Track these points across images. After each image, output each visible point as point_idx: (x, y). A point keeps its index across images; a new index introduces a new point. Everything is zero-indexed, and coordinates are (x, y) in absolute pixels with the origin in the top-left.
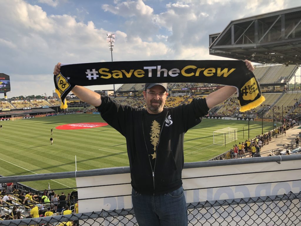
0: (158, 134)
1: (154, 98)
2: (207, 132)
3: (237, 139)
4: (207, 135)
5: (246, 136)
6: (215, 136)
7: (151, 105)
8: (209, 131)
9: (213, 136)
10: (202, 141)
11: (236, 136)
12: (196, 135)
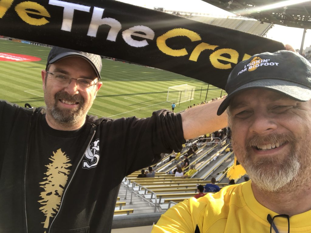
0: (60, 186)
1: (66, 90)
2: (162, 87)
3: (192, 99)
4: (162, 90)
5: (203, 97)
6: (170, 92)
7: (55, 105)
8: (164, 86)
9: (167, 92)
10: (155, 97)
11: (193, 96)
12: (149, 89)
